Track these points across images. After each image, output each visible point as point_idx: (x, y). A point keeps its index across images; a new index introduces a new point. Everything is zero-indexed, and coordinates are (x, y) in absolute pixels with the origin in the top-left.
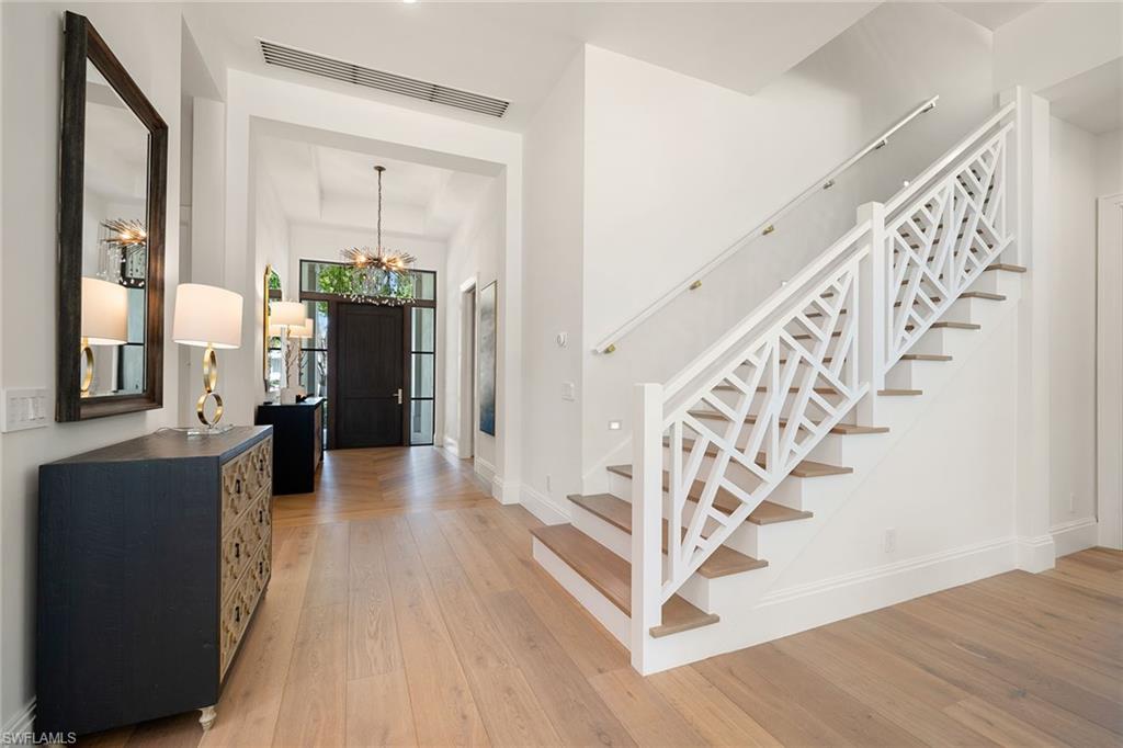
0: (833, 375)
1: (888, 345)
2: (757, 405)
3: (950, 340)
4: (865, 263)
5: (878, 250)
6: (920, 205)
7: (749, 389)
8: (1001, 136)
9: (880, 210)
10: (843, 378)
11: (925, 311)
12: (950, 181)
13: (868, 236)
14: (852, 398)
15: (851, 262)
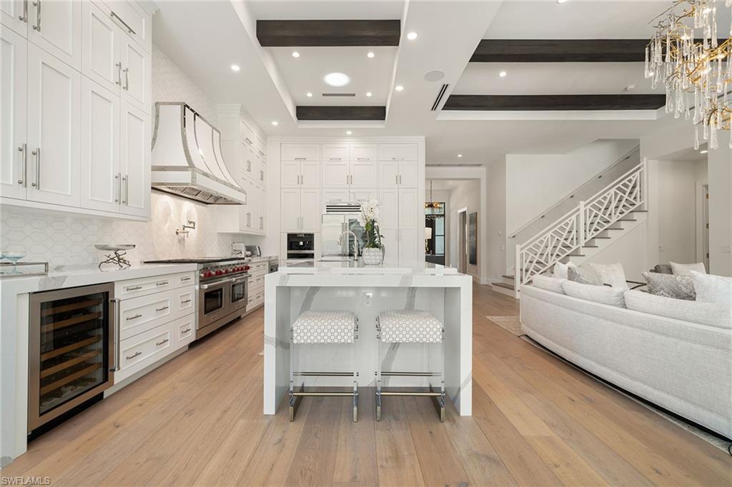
0: (567, 243)
1: (587, 235)
2: (544, 250)
3: (611, 233)
4: (578, 216)
6: (600, 198)
7: (543, 246)
8: (637, 174)
9: (583, 203)
11: (602, 226)
12: (614, 189)
13: (578, 210)
14: (574, 248)
15: (575, 216)
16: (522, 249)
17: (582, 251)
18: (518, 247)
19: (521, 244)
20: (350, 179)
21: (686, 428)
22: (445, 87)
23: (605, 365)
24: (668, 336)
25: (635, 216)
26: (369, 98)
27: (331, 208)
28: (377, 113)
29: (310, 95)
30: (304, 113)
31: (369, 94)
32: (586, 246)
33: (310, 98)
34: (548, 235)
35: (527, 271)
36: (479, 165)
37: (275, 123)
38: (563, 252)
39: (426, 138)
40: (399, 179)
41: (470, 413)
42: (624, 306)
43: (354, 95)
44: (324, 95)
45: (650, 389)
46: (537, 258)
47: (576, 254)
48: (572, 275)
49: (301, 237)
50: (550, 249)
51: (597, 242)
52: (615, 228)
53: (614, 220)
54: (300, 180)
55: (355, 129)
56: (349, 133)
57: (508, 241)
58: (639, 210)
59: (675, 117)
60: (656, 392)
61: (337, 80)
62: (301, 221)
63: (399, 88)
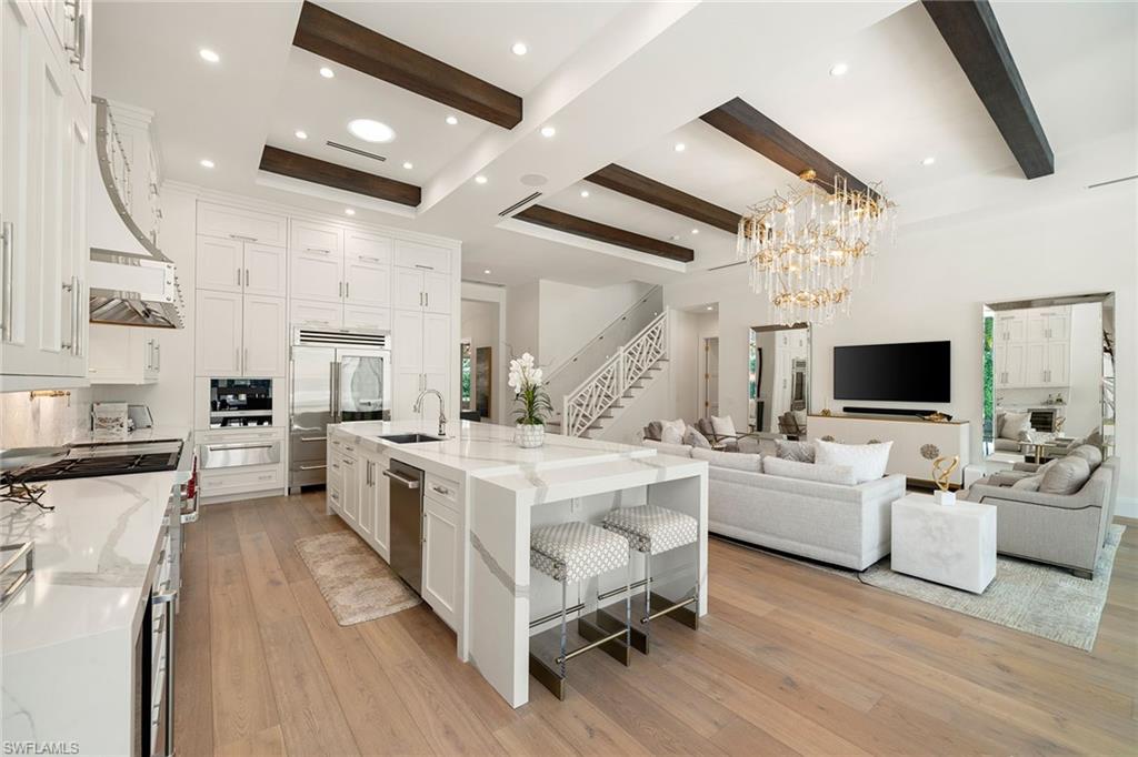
0: (609, 393)
1: (624, 385)
2: (589, 401)
3: (643, 382)
4: (618, 363)
5: (621, 359)
6: (635, 345)
7: (588, 397)
8: (662, 321)
9: (622, 349)
10: (612, 393)
11: (637, 375)
12: (645, 336)
13: (618, 356)
14: (615, 398)
15: (615, 363)
16: (569, 401)
17: (623, 402)
18: (566, 398)
19: (568, 394)
20: (344, 290)
21: (825, 570)
22: (537, 195)
23: (751, 529)
24: (813, 496)
25: (661, 364)
26: (405, 170)
27: (309, 336)
28: (410, 195)
29: (301, 135)
30: (277, 160)
31: (408, 166)
32: (625, 396)
33: (300, 139)
34: (593, 384)
35: (573, 426)
36: (500, 286)
37: (208, 164)
38: (605, 403)
39: (463, 246)
40: (424, 299)
41: (706, 612)
43: (383, 159)
44: (329, 143)
45: (796, 544)
46: (583, 411)
47: (616, 405)
49: (245, 386)
50: (595, 398)
51: (633, 392)
52: (647, 377)
53: (645, 368)
54: (243, 278)
55: (364, 209)
56: (350, 212)
58: (662, 359)
59: (758, 292)
60: (803, 546)
61: (371, 131)
62: (243, 356)
63: (481, 180)
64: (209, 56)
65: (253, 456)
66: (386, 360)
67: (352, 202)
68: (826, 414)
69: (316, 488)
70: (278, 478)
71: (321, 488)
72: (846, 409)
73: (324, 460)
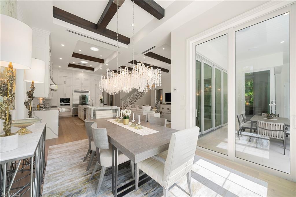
0: (132, 101)
5: (134, 95)
6: (137, 92)
9: (134, 93)
17: (134, 103)
18: (123, 102)
19: (123, 101)
20: (82, 84)
25: (143, 96)
28: (92, 69)
29: (74, 63)
31: (91, 66)
32: (135, 101)
34: (128, 99)
35: (124, 107)
37: (60, 67)
38: (131, 103)
40: (96, 85)
42: (136, 110)
43: (87, 65)
44: (78, 63)
46: (126, 104)
47: (133, 103)
48: (131, 107)
49: (65, 99)
50: (129, 102)
51: (137, 101)
52: (139, 98)
53: (139, 97)
54: (65, 82)
57: (120, 100)
61: (84, 62)
62: (65, 95)
63: (101, 69)
64: (61, 59)
65: (67, 110)
66: (89, 95)
67: (83, 71)
68: (164, 104)
69: (76, 116)
70: (71, 114)
71: (77, 116)
72: (167, 103)
73: (77, 111)
